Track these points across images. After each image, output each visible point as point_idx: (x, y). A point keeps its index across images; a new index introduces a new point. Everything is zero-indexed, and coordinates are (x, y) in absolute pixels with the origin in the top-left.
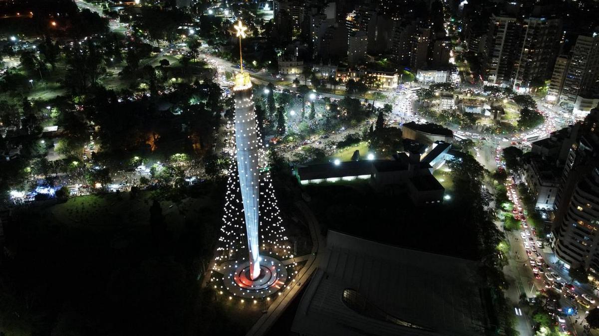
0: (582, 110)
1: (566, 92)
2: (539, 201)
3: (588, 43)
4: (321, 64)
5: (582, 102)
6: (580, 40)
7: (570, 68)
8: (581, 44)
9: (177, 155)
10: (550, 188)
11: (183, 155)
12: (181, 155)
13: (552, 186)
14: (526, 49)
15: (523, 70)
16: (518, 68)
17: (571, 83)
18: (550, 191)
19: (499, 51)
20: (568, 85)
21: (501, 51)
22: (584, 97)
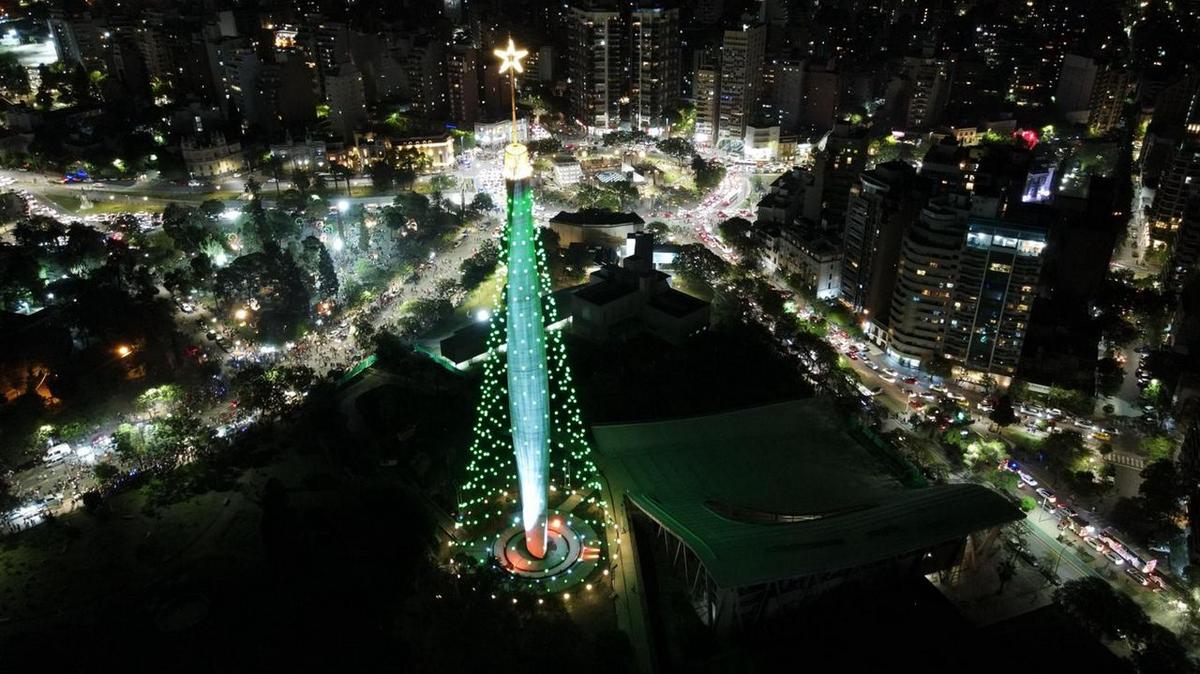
0: (758, 147)
1: (725, 124)
2: (820, 288)
3: (742, 42)
4: (290, 142)
5: (756, 135)
6: (729, 38)
7: (723, 84)
8: (731, 44)
9: (151, 392)
10: (830, 264)
11: (164, 388)
12: (159, 391)
13: (833, 260)
14: (645, 63)
15: (648, 98)
16: (640, 96)
17: (729, 108)
18: (832, 267)
19: (603, 70)
20: (727, 112)
21: (606, 71)
22: (756, 127)
